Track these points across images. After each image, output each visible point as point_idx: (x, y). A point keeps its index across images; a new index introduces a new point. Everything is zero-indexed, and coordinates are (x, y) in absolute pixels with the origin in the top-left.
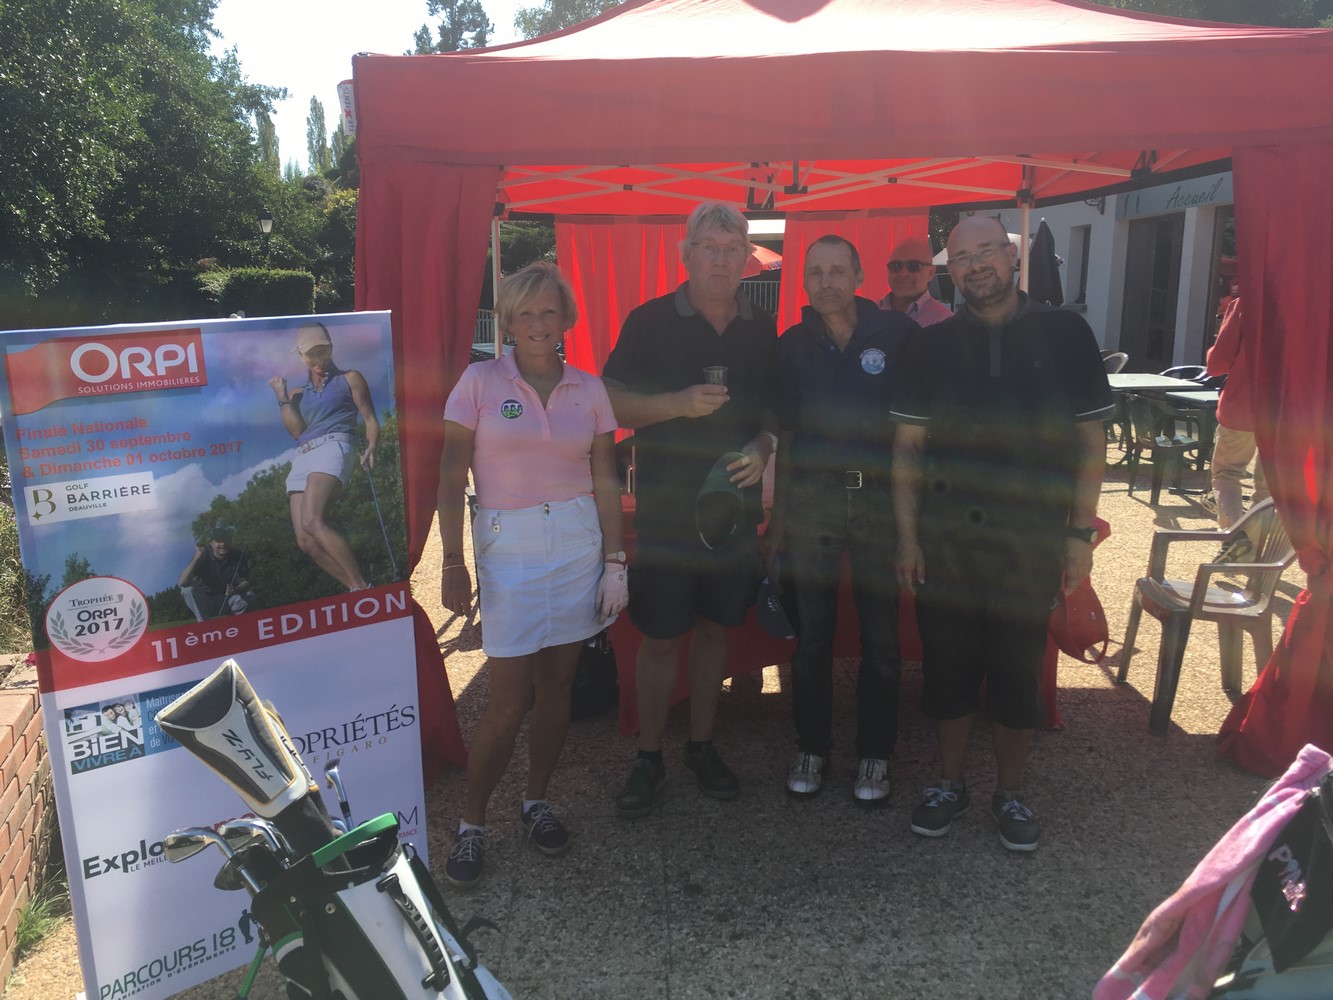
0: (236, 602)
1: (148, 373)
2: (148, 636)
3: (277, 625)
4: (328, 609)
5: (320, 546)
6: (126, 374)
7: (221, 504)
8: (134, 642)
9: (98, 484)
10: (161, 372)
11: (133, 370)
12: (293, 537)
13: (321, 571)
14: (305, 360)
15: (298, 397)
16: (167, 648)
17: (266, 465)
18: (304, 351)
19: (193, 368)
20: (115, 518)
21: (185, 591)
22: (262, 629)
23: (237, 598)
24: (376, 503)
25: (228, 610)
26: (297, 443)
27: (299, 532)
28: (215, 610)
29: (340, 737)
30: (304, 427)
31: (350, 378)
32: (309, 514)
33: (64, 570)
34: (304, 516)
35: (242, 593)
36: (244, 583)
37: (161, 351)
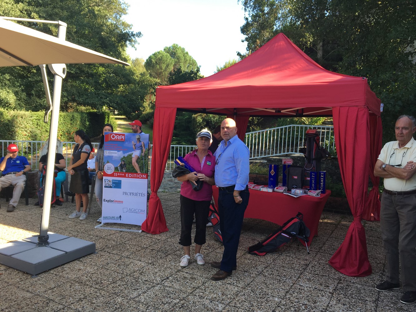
0: (124, 171)
1: (119, 139)
2: (114, 172)
3: (128, 175)
4: (135, 175)
5: (135, 165)
6: (116, 139)
7: (124, 157)
8: (113, 172)
9: (112, 151)
10: (120, 139)
11: (117, 138)
12: (132, 163)
13: (135, 169)
14: (137, 139)
15: (135, 144)
16: (116, 174)
17: (130, 153)
18: (137, 138)
19: (123, 139)
20: (113, 156)
21: (119, 167)
22: (127, 175)
23: (124, 170)
24: (143, 161)
25: (123, 171)
26: (134, 151)
27: (133, 163)
28: (121, 171)
29: (135, 194)
30: (135, 148)
31: (142, 143)
32: (134, 161)
33: (107, 161)
34: (134, 160)
35: (125, 169)
36: (125, 168)
37: (121, 136)
